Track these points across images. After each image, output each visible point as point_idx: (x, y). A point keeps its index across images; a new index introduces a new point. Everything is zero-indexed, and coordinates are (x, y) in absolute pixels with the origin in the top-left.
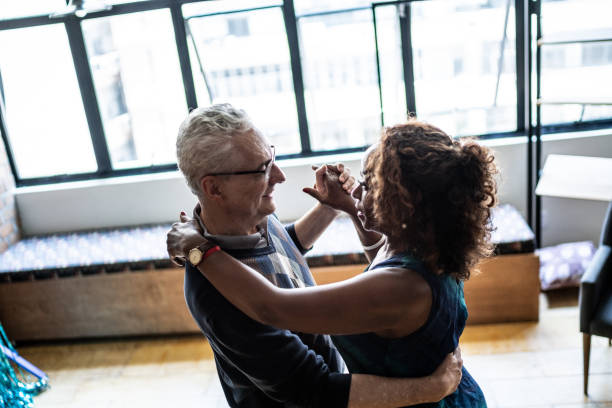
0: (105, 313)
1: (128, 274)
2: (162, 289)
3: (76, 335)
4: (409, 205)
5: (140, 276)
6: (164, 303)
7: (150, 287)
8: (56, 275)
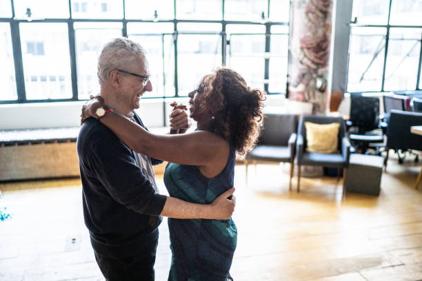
0: (27, 166)
1: (43, 145)
2: (60, 154)
3: (8, 178)
4: (222, 104)
5: (49, 146)
6: (60, 161)
7: (54, 152)
8: (3, 145)
